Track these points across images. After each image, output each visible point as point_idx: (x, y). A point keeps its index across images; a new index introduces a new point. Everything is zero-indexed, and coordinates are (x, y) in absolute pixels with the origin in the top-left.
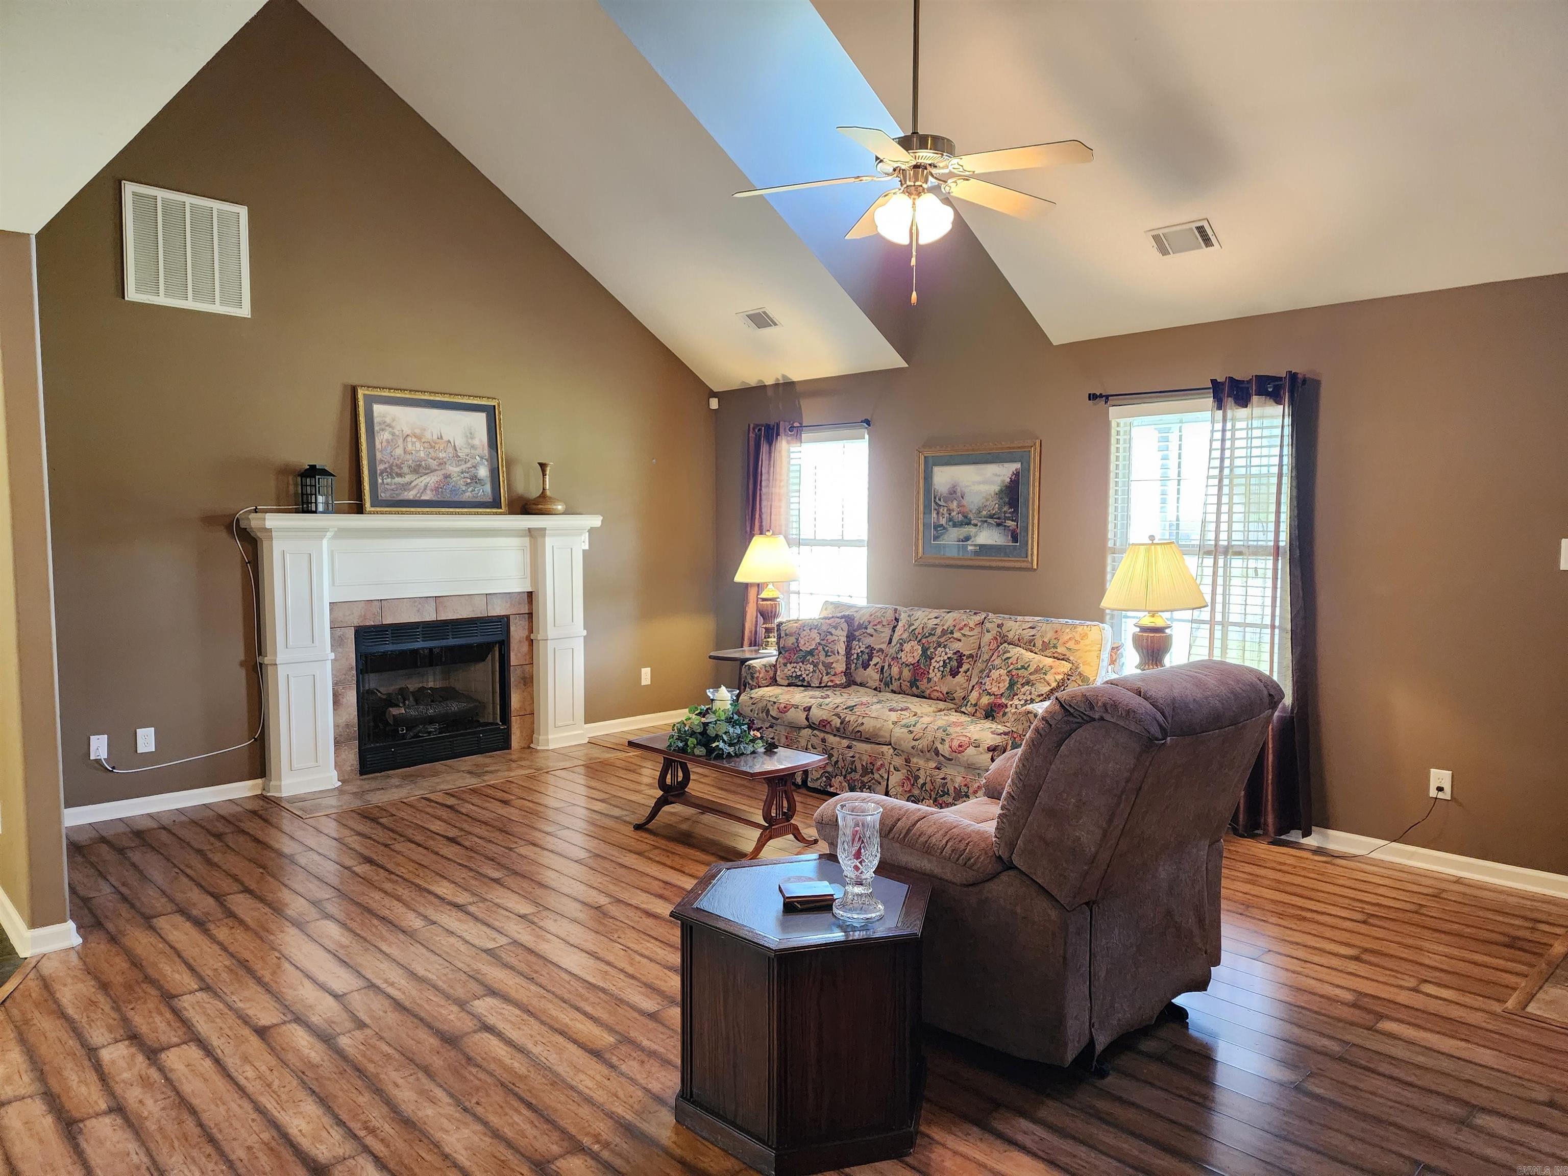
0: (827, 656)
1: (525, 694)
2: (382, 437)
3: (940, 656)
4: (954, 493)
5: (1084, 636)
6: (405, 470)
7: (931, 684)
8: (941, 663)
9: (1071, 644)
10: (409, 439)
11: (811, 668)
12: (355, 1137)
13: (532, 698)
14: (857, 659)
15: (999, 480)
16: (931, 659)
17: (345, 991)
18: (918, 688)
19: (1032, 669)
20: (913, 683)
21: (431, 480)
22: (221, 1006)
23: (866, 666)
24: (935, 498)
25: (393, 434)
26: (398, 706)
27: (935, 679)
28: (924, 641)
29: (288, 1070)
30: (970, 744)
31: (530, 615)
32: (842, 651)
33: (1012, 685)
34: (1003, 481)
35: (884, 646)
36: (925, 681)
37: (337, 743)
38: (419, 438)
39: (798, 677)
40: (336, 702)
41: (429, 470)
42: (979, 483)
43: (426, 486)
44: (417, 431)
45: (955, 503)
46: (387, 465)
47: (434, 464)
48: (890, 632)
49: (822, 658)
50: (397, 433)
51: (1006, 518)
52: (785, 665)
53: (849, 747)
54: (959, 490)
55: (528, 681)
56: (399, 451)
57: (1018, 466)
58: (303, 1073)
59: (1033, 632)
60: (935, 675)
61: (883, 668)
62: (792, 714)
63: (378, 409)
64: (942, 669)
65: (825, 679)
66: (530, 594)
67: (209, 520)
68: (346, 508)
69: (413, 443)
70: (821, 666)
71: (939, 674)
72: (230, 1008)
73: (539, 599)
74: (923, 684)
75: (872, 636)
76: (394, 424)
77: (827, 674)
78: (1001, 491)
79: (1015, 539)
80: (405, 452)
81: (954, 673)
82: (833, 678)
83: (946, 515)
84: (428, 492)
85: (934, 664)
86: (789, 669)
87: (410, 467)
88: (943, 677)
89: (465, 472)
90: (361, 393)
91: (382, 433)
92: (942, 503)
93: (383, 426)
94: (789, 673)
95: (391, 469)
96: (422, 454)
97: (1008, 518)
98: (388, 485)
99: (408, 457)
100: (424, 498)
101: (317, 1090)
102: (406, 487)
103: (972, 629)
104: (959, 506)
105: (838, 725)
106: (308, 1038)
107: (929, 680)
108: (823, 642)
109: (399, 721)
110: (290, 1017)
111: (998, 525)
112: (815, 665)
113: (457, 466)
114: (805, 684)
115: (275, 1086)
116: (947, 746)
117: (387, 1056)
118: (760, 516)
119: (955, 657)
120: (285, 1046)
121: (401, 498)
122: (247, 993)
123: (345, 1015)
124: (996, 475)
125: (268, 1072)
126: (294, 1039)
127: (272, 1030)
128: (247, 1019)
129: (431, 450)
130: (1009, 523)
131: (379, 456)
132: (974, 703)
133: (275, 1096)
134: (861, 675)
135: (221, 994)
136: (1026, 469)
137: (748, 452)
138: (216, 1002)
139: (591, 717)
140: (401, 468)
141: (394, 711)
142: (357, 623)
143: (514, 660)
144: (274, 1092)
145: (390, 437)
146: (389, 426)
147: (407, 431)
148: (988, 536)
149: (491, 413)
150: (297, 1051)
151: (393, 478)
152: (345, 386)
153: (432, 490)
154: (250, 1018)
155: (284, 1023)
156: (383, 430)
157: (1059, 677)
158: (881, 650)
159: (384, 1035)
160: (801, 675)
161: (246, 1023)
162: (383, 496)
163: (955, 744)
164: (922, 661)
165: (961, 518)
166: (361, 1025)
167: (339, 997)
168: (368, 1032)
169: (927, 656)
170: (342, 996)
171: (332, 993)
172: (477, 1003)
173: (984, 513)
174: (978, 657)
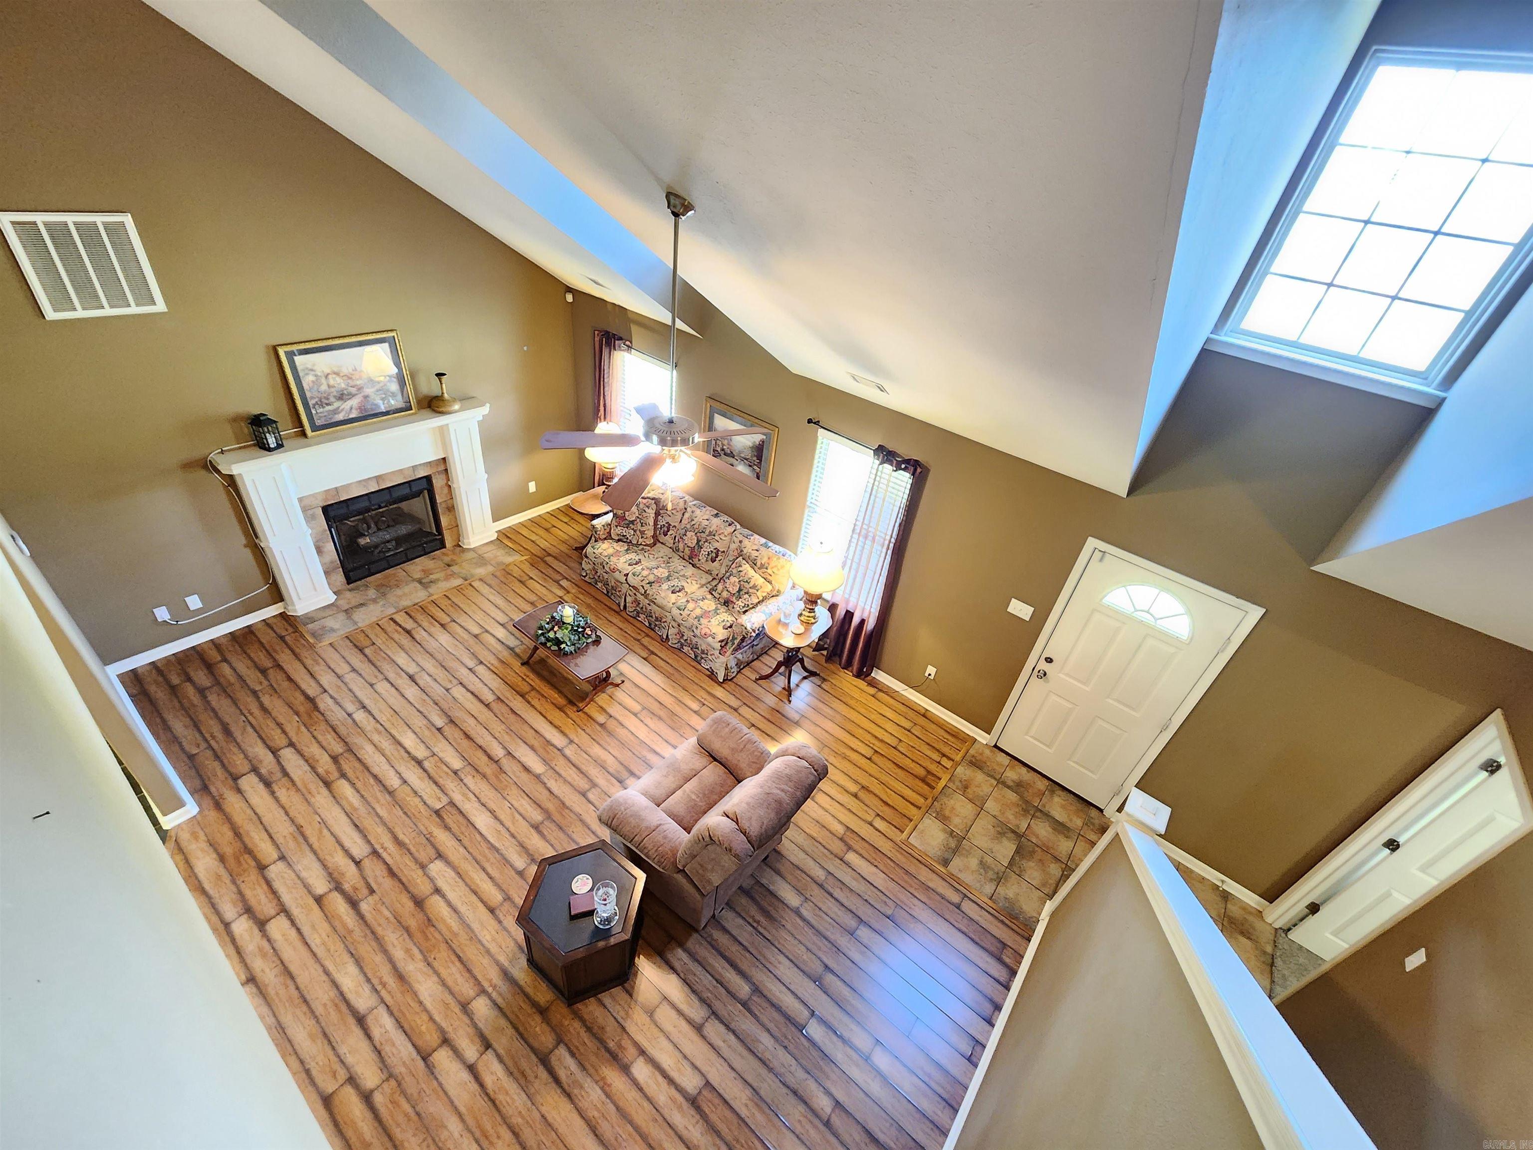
0: (642, 526)
1: (451, 516)
2: (307, 381)
3: (707, 548)
4: (725, 434)
5: (782, 567)
6: (332, 399)
7: (700, 563)
8: (707, 552)
9: (775, 570)
10: (330, 376)
11: (632, 532)
13: (456, 518)
14: (661, 528)
15: (754, 440)
16: (702, 547)
17: (360, 857)
19: (751, 584)
20: (690, 558)
21: (354, 402)
22: (294, 874)
23: (665, 535)
25: (316, 376)
26: (363, 535)
27: (703, 561)
28: (698, 534)
29: (337, 936)
30: (710, 635)
31: (446, 470)
32: (652, 523)
33: (740, 590)
34: (755, 443)
35: (676, 524)
37: (327, 573)
38: (337, 374)
39: (624, 536)
40: (319, 550)
41: (351, 396)
43: (351, 408)
44: (336, 370)
45: (726, 441)
46: (317, 400)
47: (353, 390)
48: (681, 516)
49: (639, 527)
50: (319, 374)
51: (755, 465)
52: (617, 526)
53: (649, 605)
54: (728, 434)
55: (451, 509)
56: (324, 387)
58: (345, 937)
59: (757, 554)
60: (702, 558)
61: (675, 537)
62: (617, 575)
63: (299, 360)
64: (707, 556)
65: (641, 540)
66: (444, 459)
67: (188, 466)
68: (293, 435)
69: (334, 379)
70: (638, 532)
72: (298, 877)
73: (450, 461)
74: (696, 561)
75: (670, 516)
76: (315, 368)
77: (642, 537)
78: (753, 449)
79: (758, 478)
80: (329, 386)
81: (713, 561)
82: (645, 540)
83: (721, 446)
84: (354, 411)
85: (702, 552)
86: (619, 530)
87: (335, 397)
88: (707, 561)
89: (380, 390)
90: (281, 352)
91: (307, 377)
93: (307, 372)
94: (619, 533)
95: (321, 401)
96: (343, 386)
98: (321, 414)
99: (332, 390)
100: (352, 416)
101: (353, 952)
102: (336, 411)
103: (725, 536)
104: (728, 444)
105: (643, 592)
106: (344, 905)
107: (699, 560)
108: (640, 517)
109: (366, 549)
110: (332, 885)
111: (750, 466)
112: (635, 531)
113: (372, 387)
114: (628, 541)
115: (332, 951)
116: (699, 631)
117: (387, 919)
118: (604, 398)
119: (715, 551)
120: (333, 913)
121: (333, 421)
122: (306, 861)
123: (362, 883)
125: (327, 938)
126: (337, 906)
127: (325, 899)
129: (349, 381)
130: (755, 467)
131: (308, 395)
133: (333, 960)
134: (662, 538)
135: (292, 864)
136: (769, 442)
137: (595, 355)
138: (289, 869)
139: (495, 519)
140: (328, 399)
141: (363, 541)
142: (322, 505)
143: (439, 499)
144: (332, 956)
145: (313, 378)
146: (312, 370)
147: (327, 371)
149: (392, 343)
150: (340, 919)
151: (323, 407)
152: (267, 347)
153: (357, 409)
154: (311, 887)
155: (330, 890)
156: (307, 374)
157: (765, 594)
158: (675, 526)
160: (626, 535)
161: (309, 892)
162: (319, 422)
163: (703, 632)
164: (696, 547)
165: (729, 452)
166: (372, 891)
167: (357, 863)
168: (375, 897)
169: (699, 546)
170: (359, 862)
171: (353, 859)
172: (432, 866)
173: (742, 455)
174: (726, 555)
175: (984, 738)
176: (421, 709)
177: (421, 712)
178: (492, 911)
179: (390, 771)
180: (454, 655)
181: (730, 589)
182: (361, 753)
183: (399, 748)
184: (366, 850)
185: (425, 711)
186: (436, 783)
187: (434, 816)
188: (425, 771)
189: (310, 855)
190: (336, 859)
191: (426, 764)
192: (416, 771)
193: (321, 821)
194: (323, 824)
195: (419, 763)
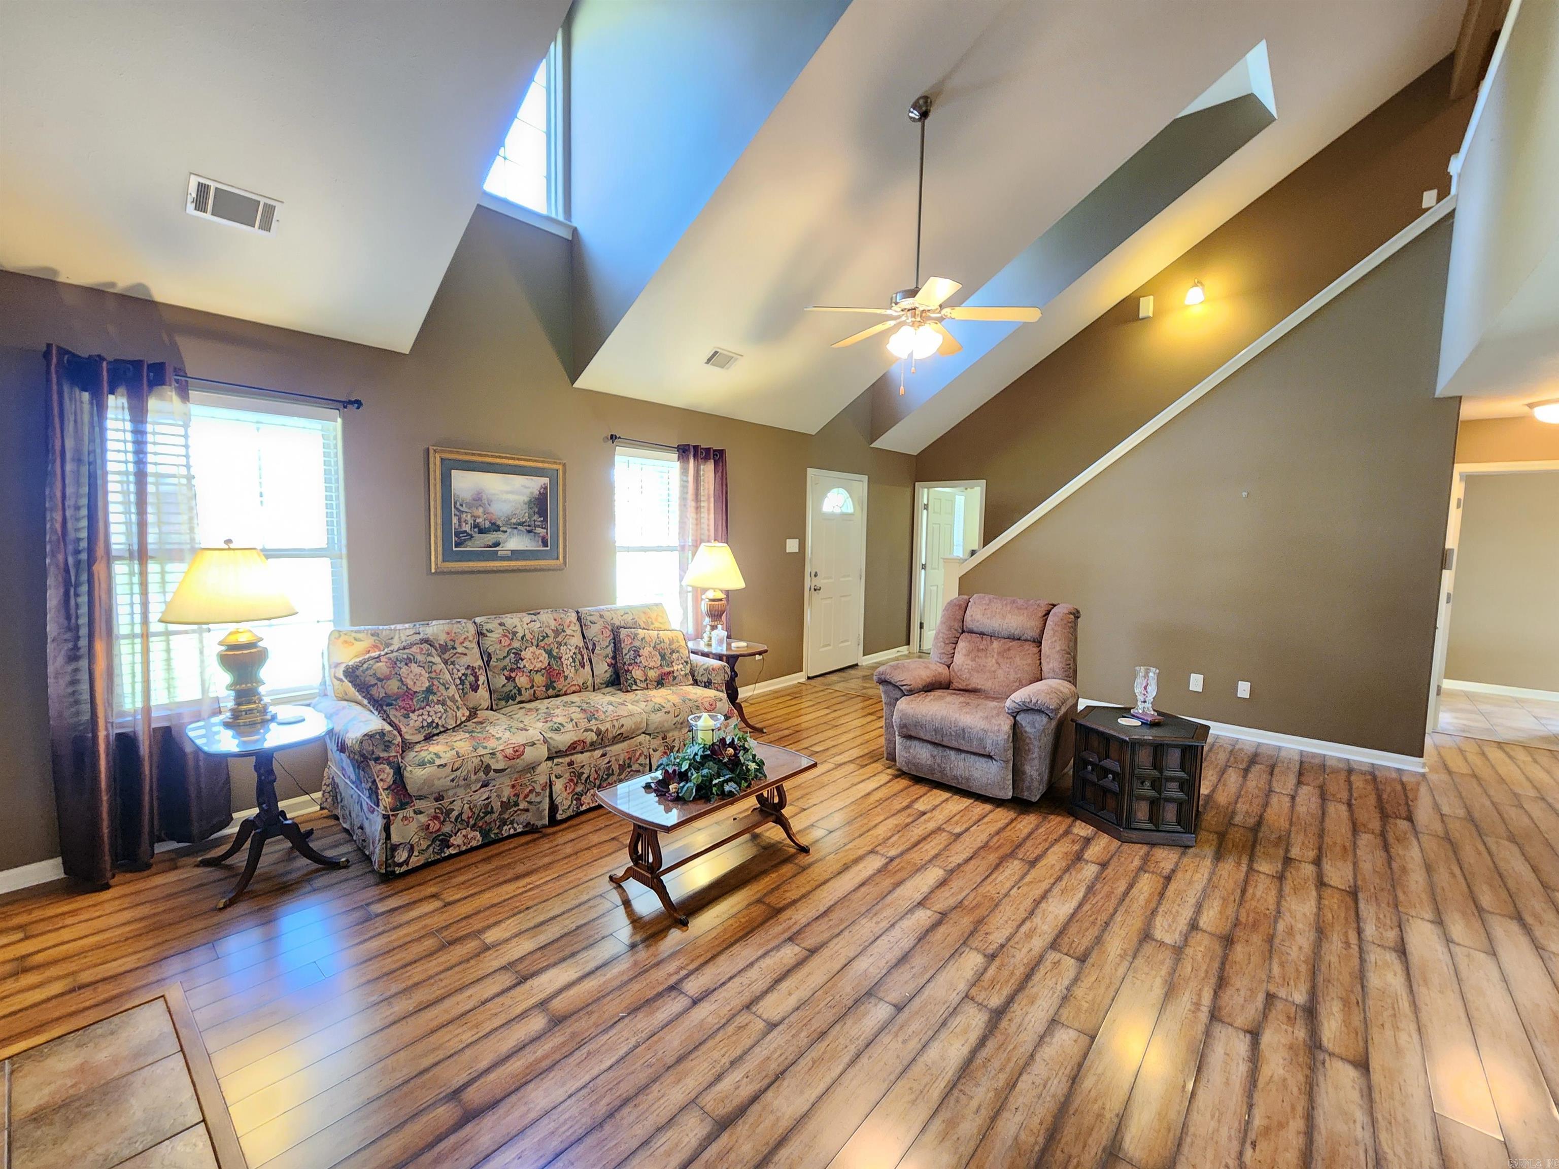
0: (446, 688)
3: (568, 653)
4: (478, 499)
7: (569, 680)
8: (571, 660)
9: (660, 620)
11: (439, 708)
12: (1360, 948)
14: (463, 682)
15: (528, 491)
16: (560, 658)
17: (1242, 1035)
18: (554, 688)
20: (549, 686)
22: (1383, 1136)
23: (476, 690)
24: (455, 503)
27: (571, 675)
28: (542, 644)
29: (1368, 1014)
33: (663, 657)
34: (532, 493)
35: (479, 662)
36: (562, 679)
39: (430, 725)
42: (508, 492)
45: (481, 510)
48: (478, 645)
49: (445, 693)
51: (536, 526)
52: (409, 716)
53: (604, 755)
54: (485, 497)
57: (546, 480)
58: (1358, 1003)
60: (569, 672)
61: (491, 682)
62: (530, 754)
64: (573, 664)
70: (450, 702)
71: (573, 670)
72: (1373, 1122)
75: (465, 654)
78: (530, 502)
79: (545, 544)
81: (583, 665)
83: (471, 522)
85: (565, 662)
86: (416, 720)
88: (577, 670)
92: (464, 509)
94: (418, 724)
97: (538, 526)
101: (1359, 987)
103: (575, 624)
104: (485, 513)
105: (595, 738)
106: (1326, 1024)
107: (566, 678)
108: (432, 676)
110: (1321, 1056)
111: (529, 532)
112: (443, 704)
114: (442, 729)
115: (1390, 1012)
117: (1282, 965)
119: (577, 651)
120: (1353, 1035)
122: (1341, 1127)
123: (1272, 1015)
124: (525, 487)
125: (1386, 1026)
126: (1338, 1034)
127: (1351, 1058)
128: (1365, 1090)
130: (538, 530)
132: (643, 679)
133: (1396, 1006)
134: (471, 699)
135: (1371, 1153)
136: (554, 483)
138: (1386, 1148)
144: (1394, 1009)
148: (515, 542)
150: (1347, 1022)
154: (1361, 1091)
155: (1331, 1055)
158: (480, 667)
159: (1264, 977)
160: (433, 722)
161: (1370, 1088)
164: (553, 662)
165: (487, 524)
166: (1270, 997)
167: (1254, 1034)
168: (1272, 989)
169: (555, 658)
170: (1250, 1032)
171: (1255, 1044)
172: (1168, 940)
173: (514, 521)
174: (590, 647)
175: (801, 677)
176: (846, 1059)
177: (858, 1056)
178: (1168, 879)
179: (1046, 1057)
180: (636, 1047)
181: (652, 664)
182: (1032, 1140)
183: (979, 1061)
184: (1221, 1033)
185: (852, 1049)
186: (1028, 976)
187: (1090, 961)
188: (1010, 1000)
189: (1322, 1126)
190: (1281, 1071)
191: (995, 1001)
192: (1018, 1013)
193: (1248, 1146)
194: (1252, 1136)
195: (998, 1015)
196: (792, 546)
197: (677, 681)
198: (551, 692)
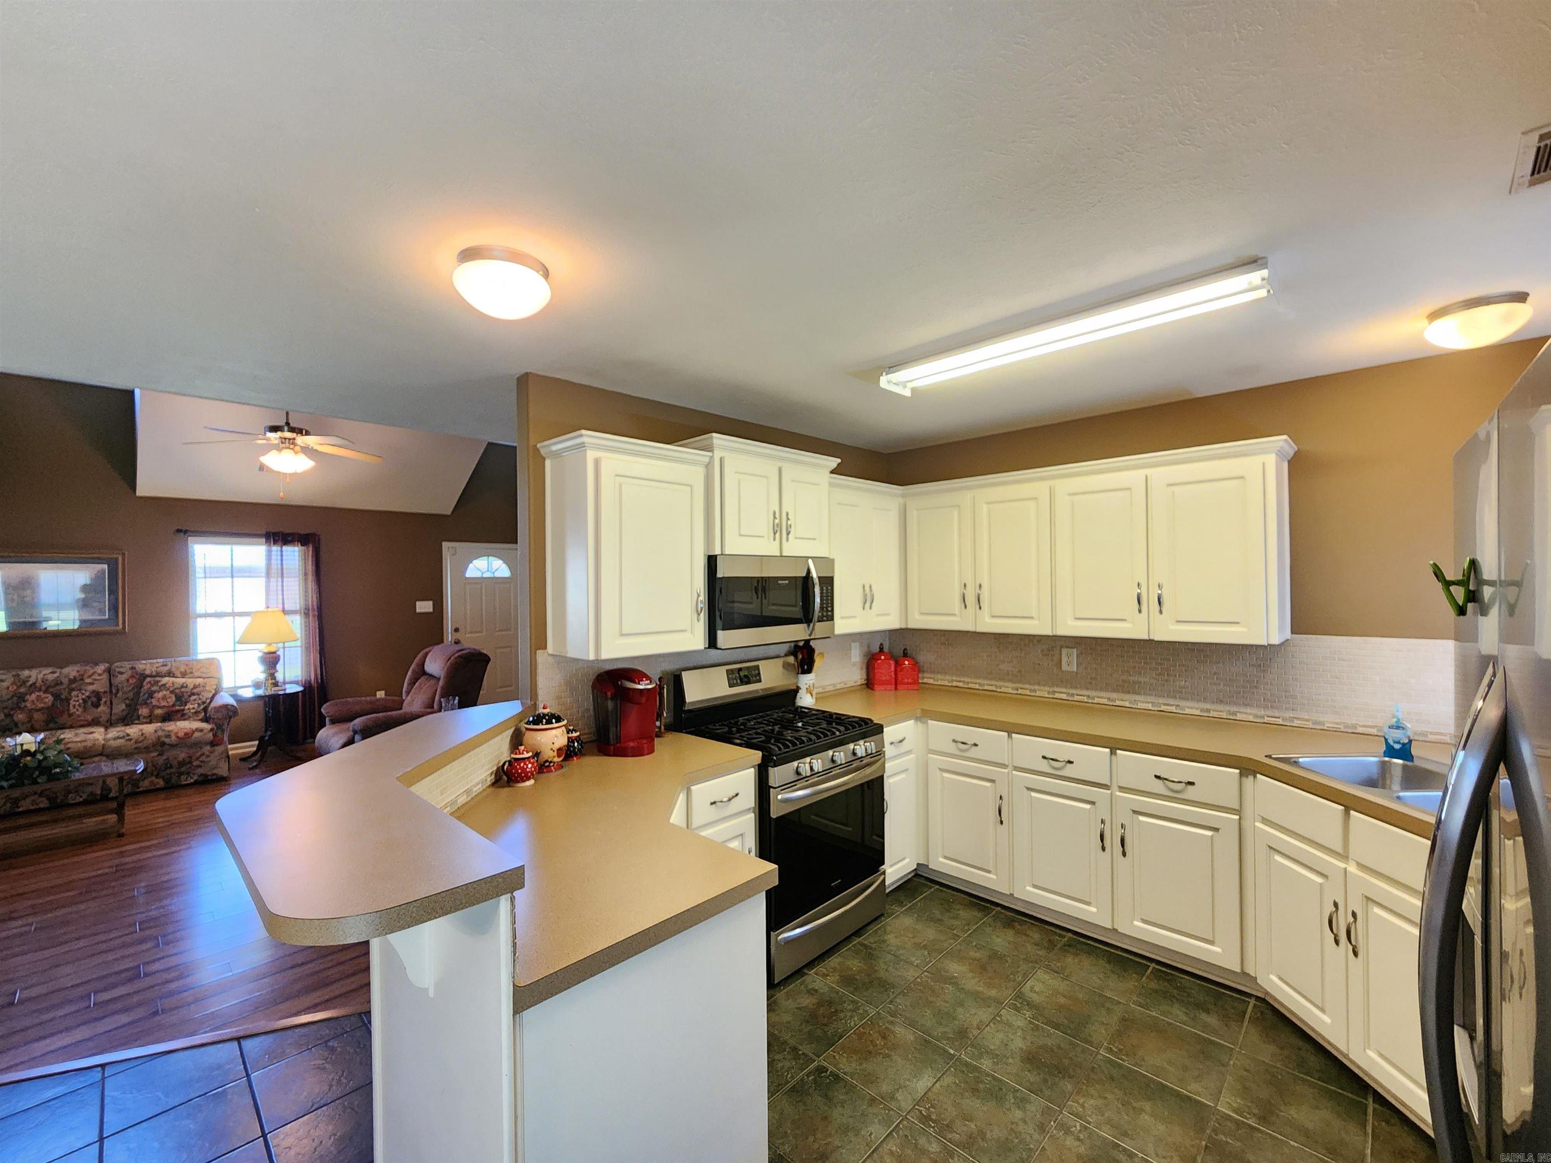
3: (79, 697)
7: (75, 717)
8: (82, 701)
9: (203, 670)
16: (69, 700)
18: (57, 723)
19: (191, 686)
20: (51, 721)
27: (79, 713)
28: (50, 690)
30: (194, 731)
36: (65, 716)
57: (106, 568)
60: (77, 710)
64: (83, 705)
71: (81, 709)
74: (63, 720)
79: (103, 614)
81: (96, 705)
85: (72, 704)
88: (85, 709)
97: (95, 601)
103: (100, 675)
107: (70, 715)
119: (93, 695)
130: (95, 604)
132: (147, 715)
157: (215, 687)
163: (181, 734)
164: (58, 703)
169: (62, 699)
174: (114, 691)
181: (163, 704)
196: (424, 607)
197: (186, 717)
198: (52, 725)
